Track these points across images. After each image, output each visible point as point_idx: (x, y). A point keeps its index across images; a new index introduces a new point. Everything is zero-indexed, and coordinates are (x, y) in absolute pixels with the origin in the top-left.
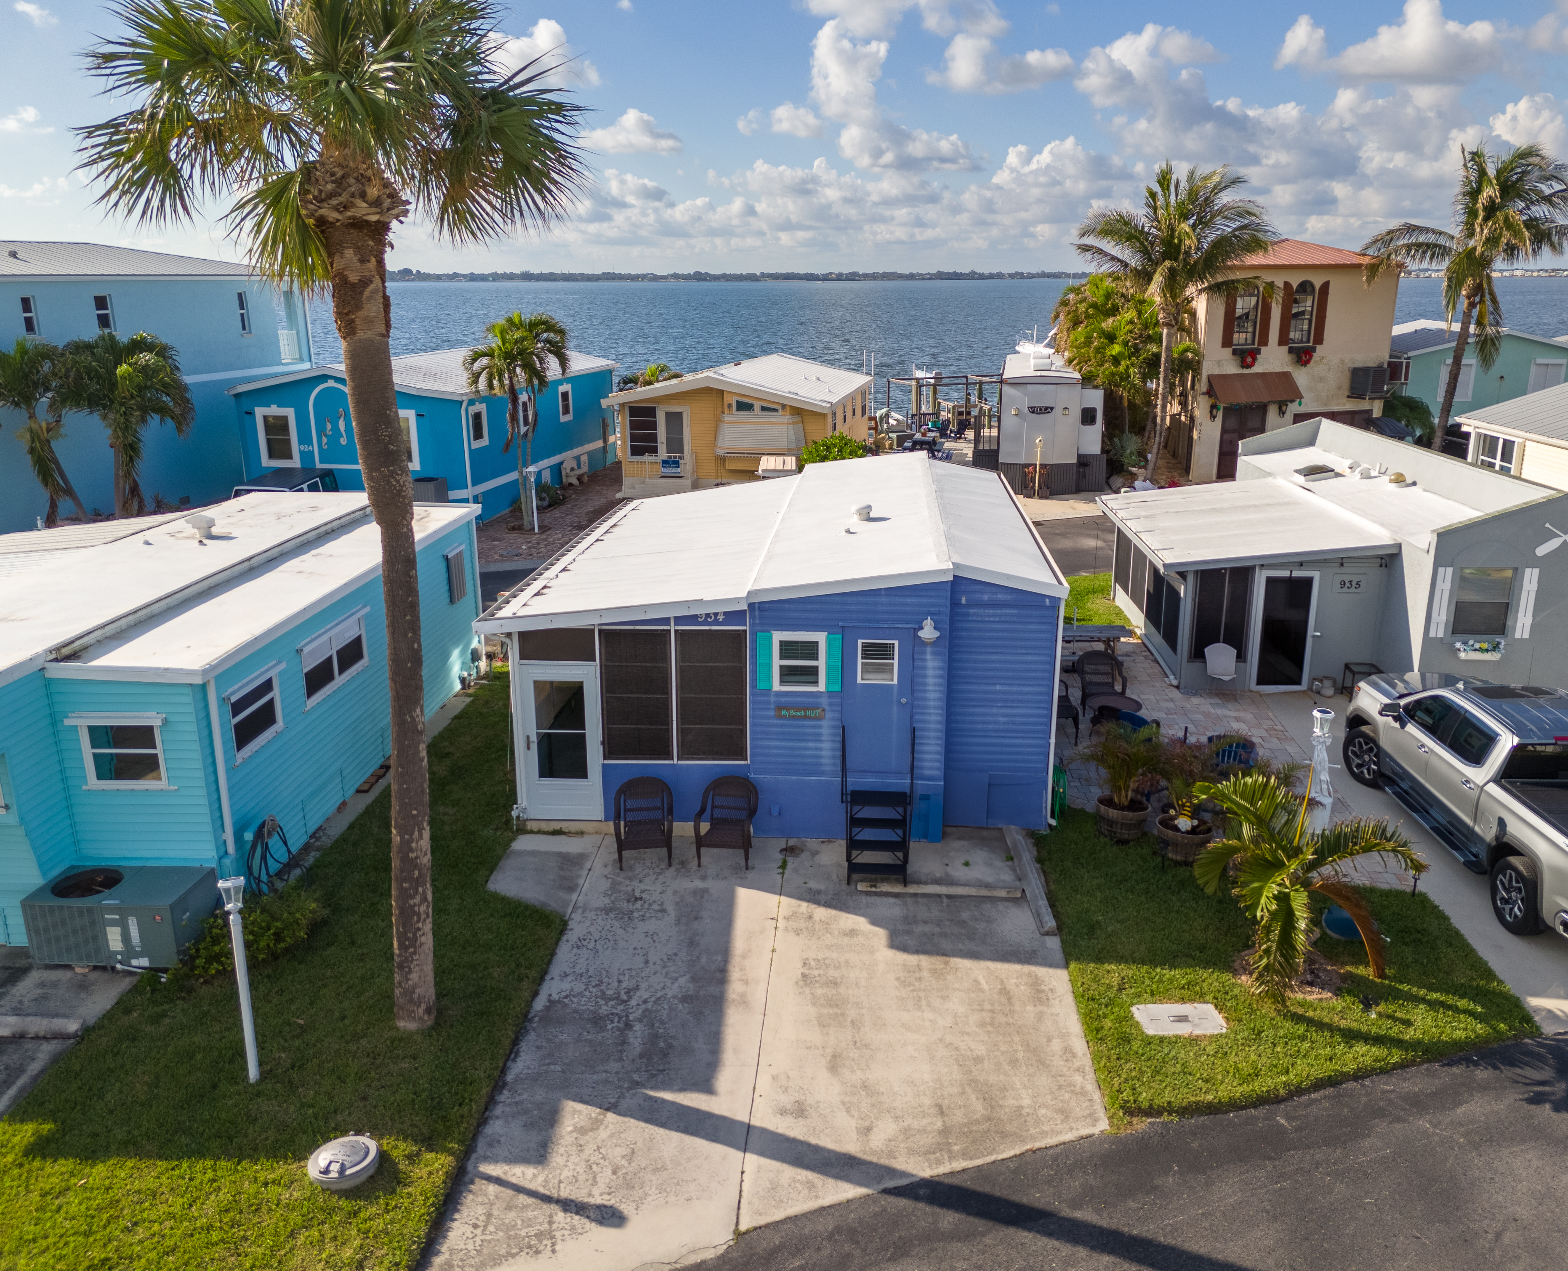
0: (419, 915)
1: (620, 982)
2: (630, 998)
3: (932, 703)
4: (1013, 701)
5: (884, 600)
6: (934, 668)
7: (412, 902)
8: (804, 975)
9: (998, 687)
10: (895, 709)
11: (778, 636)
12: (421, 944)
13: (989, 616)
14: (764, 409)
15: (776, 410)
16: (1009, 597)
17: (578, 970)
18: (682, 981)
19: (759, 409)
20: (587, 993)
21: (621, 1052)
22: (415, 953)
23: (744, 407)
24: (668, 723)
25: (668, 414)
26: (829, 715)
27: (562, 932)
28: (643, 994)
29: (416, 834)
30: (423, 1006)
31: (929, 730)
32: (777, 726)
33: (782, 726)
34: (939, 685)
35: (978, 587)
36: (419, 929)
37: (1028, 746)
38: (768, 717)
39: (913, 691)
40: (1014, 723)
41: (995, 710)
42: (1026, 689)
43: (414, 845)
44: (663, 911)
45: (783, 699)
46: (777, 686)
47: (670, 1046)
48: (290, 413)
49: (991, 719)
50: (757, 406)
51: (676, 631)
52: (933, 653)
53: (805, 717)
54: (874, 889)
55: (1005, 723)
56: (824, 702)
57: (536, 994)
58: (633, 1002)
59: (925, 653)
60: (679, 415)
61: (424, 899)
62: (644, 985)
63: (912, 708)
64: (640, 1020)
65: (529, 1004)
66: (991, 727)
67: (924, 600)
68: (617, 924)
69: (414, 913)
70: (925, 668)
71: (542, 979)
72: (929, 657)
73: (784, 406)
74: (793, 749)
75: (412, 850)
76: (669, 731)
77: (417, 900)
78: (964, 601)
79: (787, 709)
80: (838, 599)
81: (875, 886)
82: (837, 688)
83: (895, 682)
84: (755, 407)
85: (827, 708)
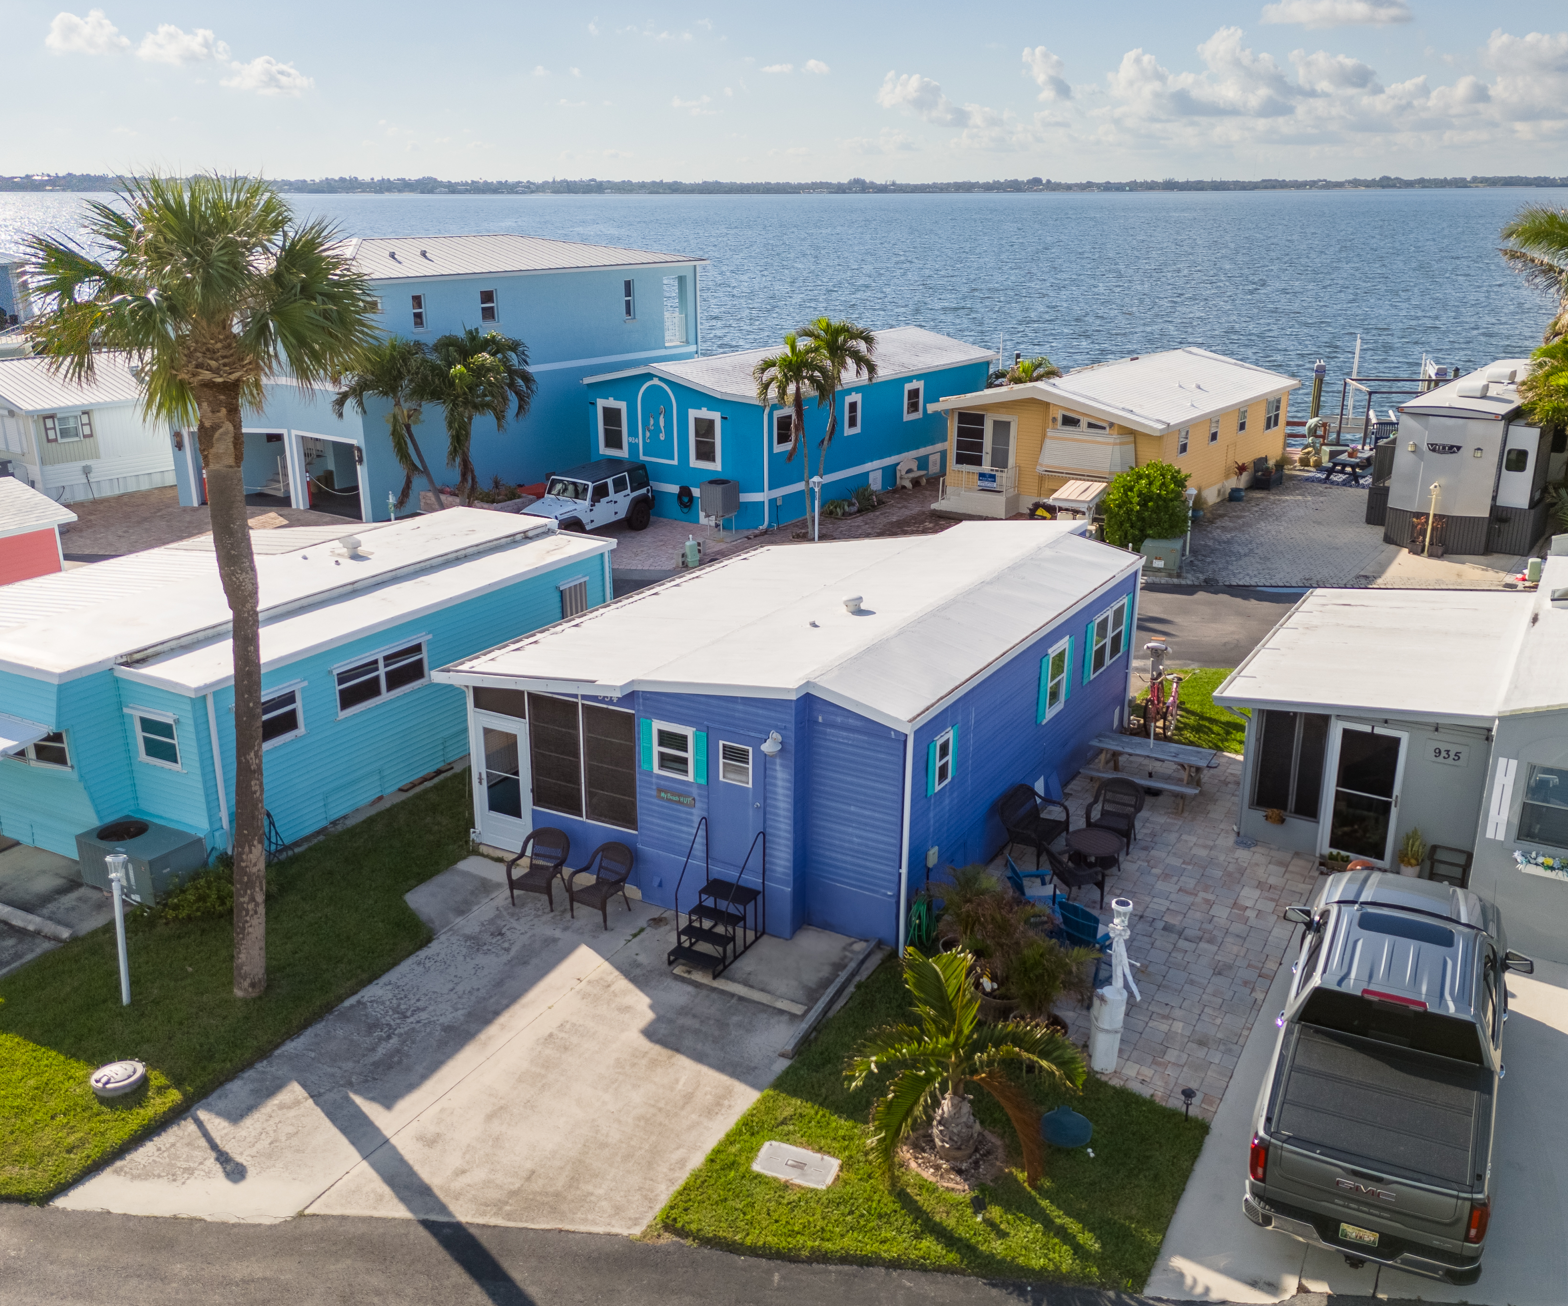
0: (247, 911)
1: (418, 1000)
2: (412, 1015)
3: (781, 812)
4: (866, 824)
5: (740, 707)
6: (783, 780)
7: (242, 900)
8: (551, 1035)
9: (852, 809)
10: (751, 813)
11: (658, 725)
12: (249, 933)
13: (843, 738)
14: (1091, 425)
15: (1104, 428)
16: (859, 723)
17: (400, 983)
18: (460, 1012)
19: (1085, 425)
20: (388, 1003)
21: (364, 1056)
22: (243, 939)
23: (1070, 421)
24: (579, 784)
25: (996, 423)
26: (698, 804)
27: (420, 947)
28: (423, 1015)
29: (247, 849)
30: (248, 981)
31: (779, 837)
32: (658, 805)
33: (662, 806)
34: (787, 796)
35: (832, 709)
36: (247, 922)
37: (881, 871)
38: (651, 796)
39: (765, 799)
40: (867, 846)
41: (850, 830)
42: (877, 815)
43: (244, 857)
44: (507, 950)
45: (662, 782)
46: (656, 770)
47: (400, 1062)
48: (622, 405)
49: (847, 837)
50: (1084, 423)
51: (583, 705)
52: (782, 765)
53: (679, 802)
54: (686, 975)
55: (859, 844)
56: (695, 792)
57: (354, 993)
58: (411, 1019)
59: (775, 764)
60: (1008, 424)
61: (252, 899)
62: (431, 1008)
63: (765, 814)
64: (400, 1035)
65: (341, 999)
66: (847, 845)
67: (773, 714)
68: (464, 951)
69: (244, 909)
70: (775, 778)
71: (370, 981)
72: (778, 768)
73: (1112, 425)
74: (671, 829)
75: (243, 861)
76: (579, 790)
77: (246, 899)
78: (820, 720)
79: (666, 792)
80: (703, 699)
81: (689, 972)
82: (703, 781)
83: (750, 785)
84: (1081, 423)
85: (697, 798)
